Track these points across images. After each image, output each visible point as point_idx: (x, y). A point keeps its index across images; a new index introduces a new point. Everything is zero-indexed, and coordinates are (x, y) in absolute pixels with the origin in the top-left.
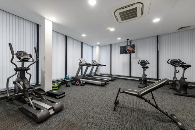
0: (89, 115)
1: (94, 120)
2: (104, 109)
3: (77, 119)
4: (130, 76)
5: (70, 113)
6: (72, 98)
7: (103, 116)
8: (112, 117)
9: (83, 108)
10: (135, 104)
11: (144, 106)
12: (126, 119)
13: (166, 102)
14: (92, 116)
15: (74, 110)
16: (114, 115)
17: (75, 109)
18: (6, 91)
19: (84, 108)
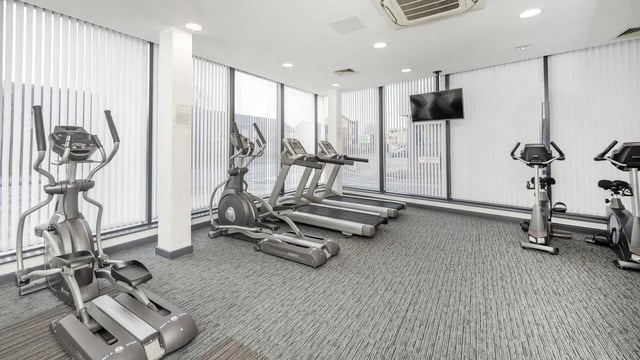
0: (302, 332)
1: (315, 347)
2: (350, 313)
3: (265, 340)
4: (449, 199)
5: (243, 322)
6: (251, 272)
7: (342, 337)
8: (372, 341)
9: (283, 306)
10: (455, 301)
11: (483, 310)
12: (419, 350)
13: (567, 300)
14: (309, 334)
15: (257, 314)
16: (379, 337)
17: (261, 310)
18: (15, 254)
19: (285, 309)
